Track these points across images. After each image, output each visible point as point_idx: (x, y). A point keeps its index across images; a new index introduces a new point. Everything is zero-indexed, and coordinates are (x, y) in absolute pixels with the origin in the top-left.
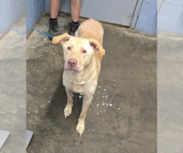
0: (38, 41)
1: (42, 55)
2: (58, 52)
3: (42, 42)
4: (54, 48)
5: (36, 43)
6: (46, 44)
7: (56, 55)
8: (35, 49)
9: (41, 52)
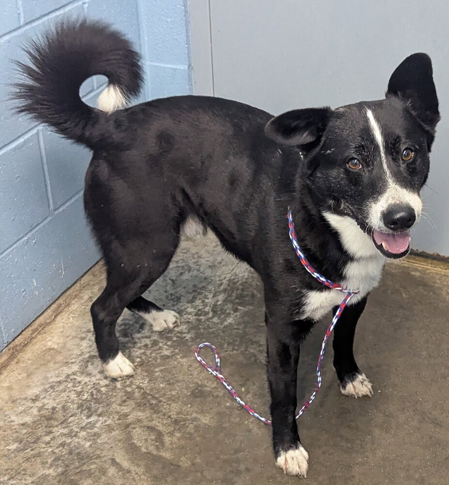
0: (62, 378)
1: (47, 472)
2: (144, 450)
3: (79, 382)
4: (130, 424)
5: (46, 390)
6: (95, 396)
7: (129, 472)
8: (24, 431)
9: (50, 450)
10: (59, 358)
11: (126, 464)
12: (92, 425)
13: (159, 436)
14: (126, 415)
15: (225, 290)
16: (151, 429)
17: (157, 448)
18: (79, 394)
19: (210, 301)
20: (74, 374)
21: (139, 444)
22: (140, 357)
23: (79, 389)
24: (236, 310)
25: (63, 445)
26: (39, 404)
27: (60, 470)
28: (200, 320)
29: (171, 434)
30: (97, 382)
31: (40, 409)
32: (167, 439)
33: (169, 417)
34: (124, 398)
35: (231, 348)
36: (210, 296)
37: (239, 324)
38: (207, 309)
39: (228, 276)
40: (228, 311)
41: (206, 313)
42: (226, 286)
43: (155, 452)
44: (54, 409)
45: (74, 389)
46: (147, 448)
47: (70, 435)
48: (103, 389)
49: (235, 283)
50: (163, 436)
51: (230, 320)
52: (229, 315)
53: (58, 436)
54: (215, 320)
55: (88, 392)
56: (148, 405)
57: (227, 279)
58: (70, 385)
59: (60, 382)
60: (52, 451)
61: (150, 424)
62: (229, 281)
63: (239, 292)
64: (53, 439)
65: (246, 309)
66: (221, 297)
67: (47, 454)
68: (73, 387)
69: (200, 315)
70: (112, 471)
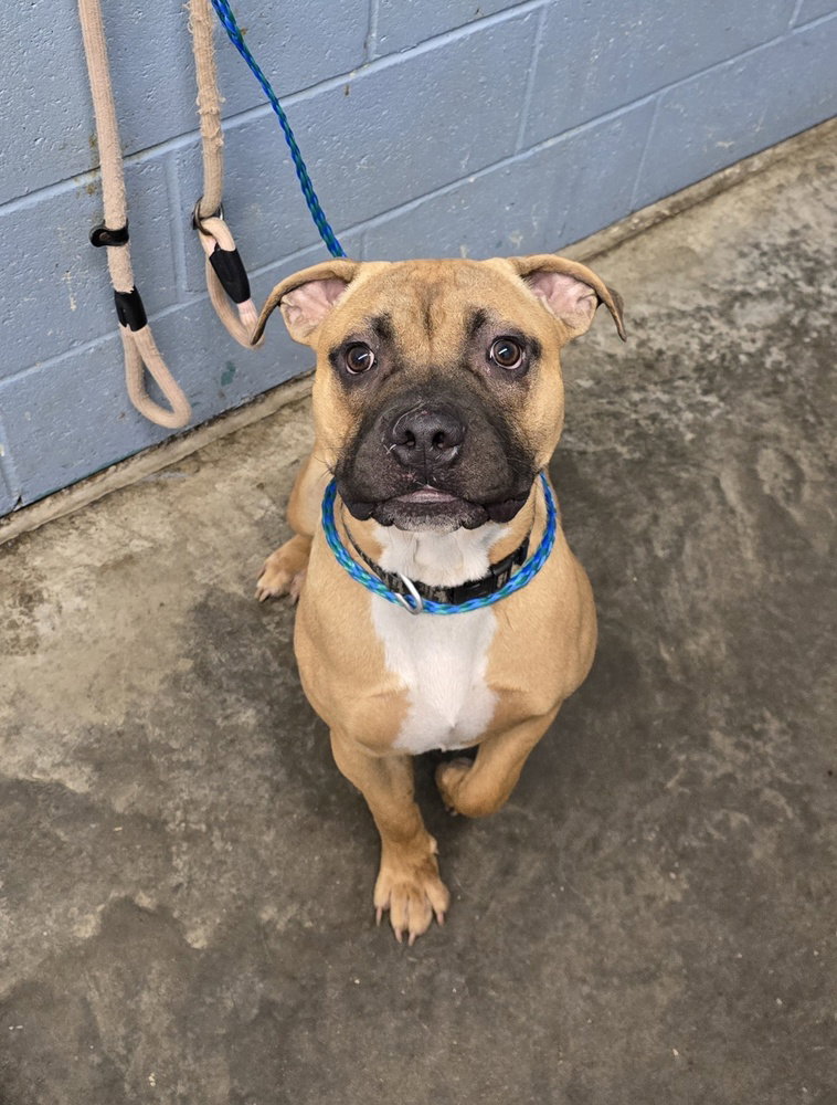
1: (619, 448)
2: (766, 489)
3: (712, 329)
4: (763, 437)
5: (658, 317)
6: (726, 364)
7: (732, 511)
8: (609, 368)
9: (634, 416)
10: (697, 272)
11: (732, 497)
12: (707, 408)
13: (798, 479)
16: (790, 461)
17: (788, 497)
18: (705, 347)
20: (709, 309)
21: (763, 475)
22: (819, 332)
23: (708, 339)
25: (654, 418)
26: (641, 334)
27: (637, 455)
29: (816, 486)
30: (739, 341)
31: (642, 344)
32: (807, 491)
33: (826, 456)
34: (770, 389)
43: (782, 503)
44: (660, 352)
45: (701, 335)
46: (772, 489)
47: (669, 407)
48: (743, 358)
50: (804, 482)
53: (653, 401)
55: (718, 352)
56: (800, 419)
58: (697, 326)
59: (683, 314)
60: (637, 420)
61: (791, 452)
64: (644, 401)
67: (627, 420)
68: (701, 331)
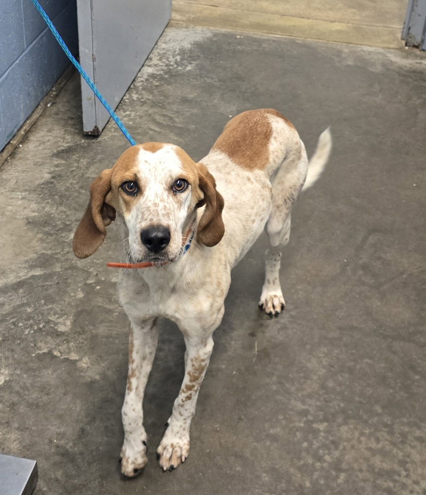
2: (165, 123)
7: (160, 132)
11: (157, 129)
12: (129, 115)
14: (147, 111)
15: (179, 54)
17: (172, 123)
19: (171, 59)
21: (161, 122)
24: (191, 64)
28: (170, 69)
29: (178, 117)
32: (176, 120)
33: (173, 111)
35: (195, 81)
36: (171, 57)
37: (195, 70)
38: (172, 63)
39: (178, 47)
40: (186, 64)
41: (172, 66)
42: (179, 52)
43: (172, 124)
49: (184, 50)
51: (189, 68)
52: (187, 66)
54: (179, 68)
57: (178, 49)
62: (180, 49)
63: (189, 54)
65: (197, 62)
66: (178, 58)
69: (169, 66)
70: (151, 132)
